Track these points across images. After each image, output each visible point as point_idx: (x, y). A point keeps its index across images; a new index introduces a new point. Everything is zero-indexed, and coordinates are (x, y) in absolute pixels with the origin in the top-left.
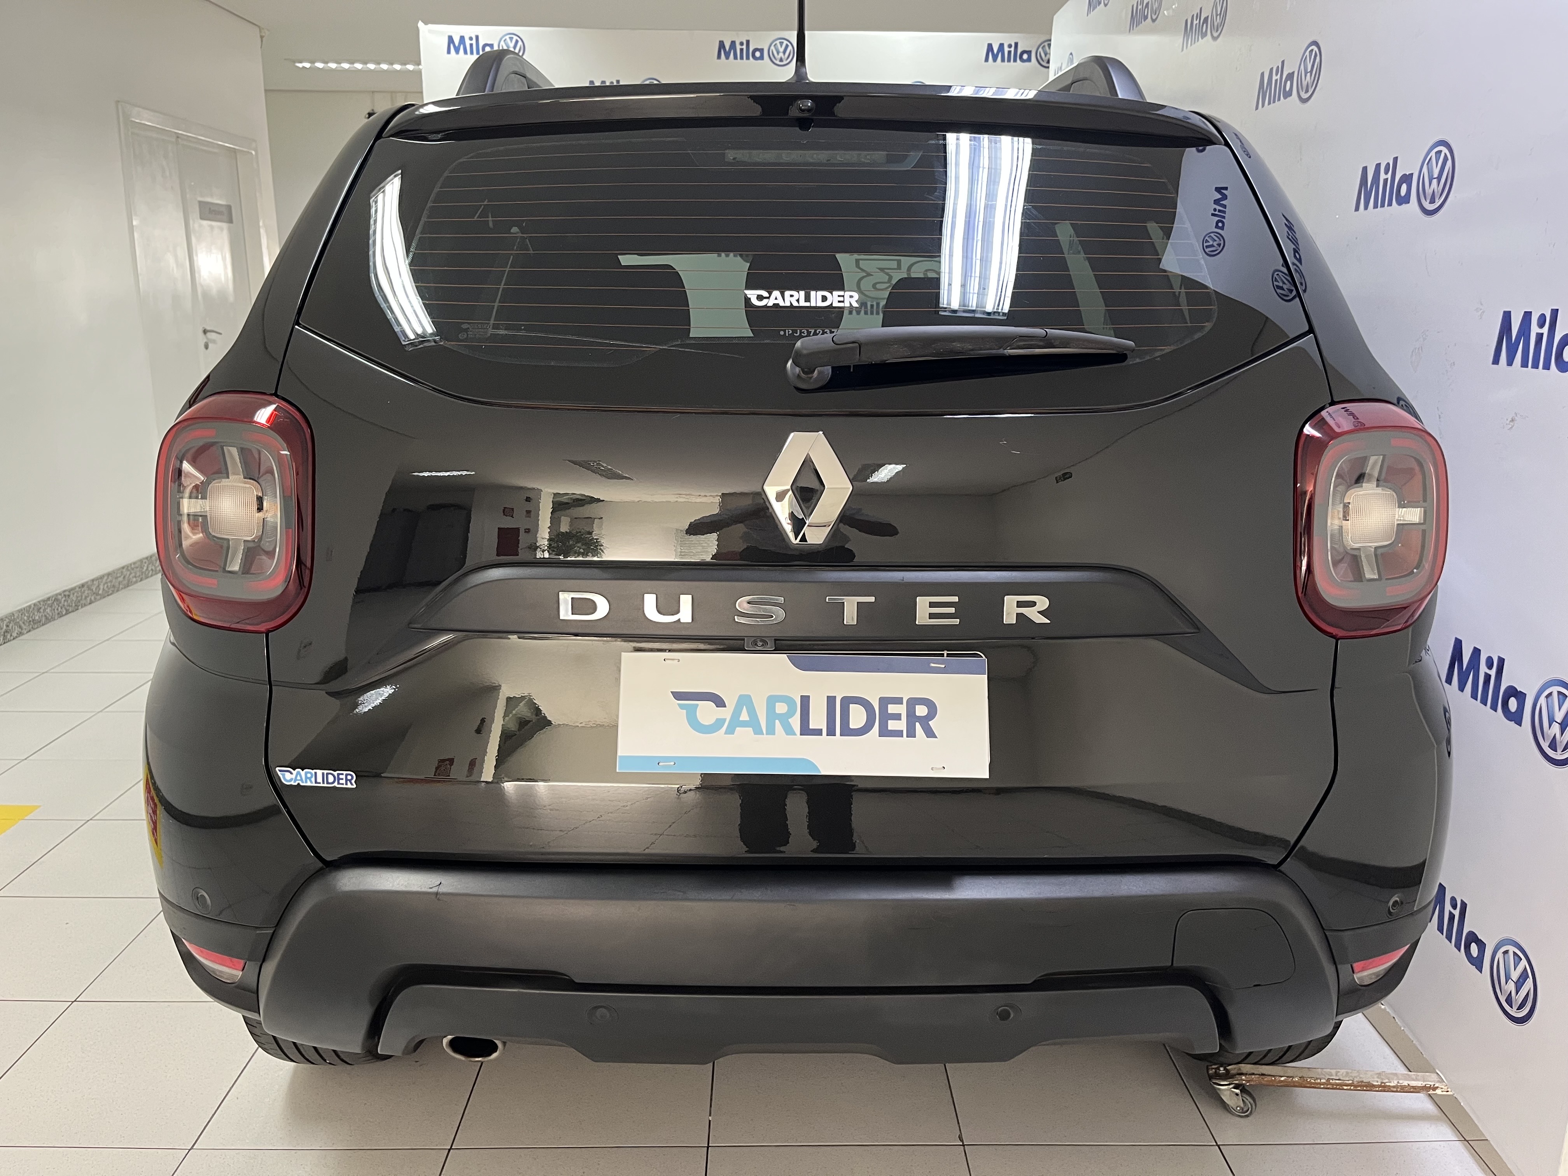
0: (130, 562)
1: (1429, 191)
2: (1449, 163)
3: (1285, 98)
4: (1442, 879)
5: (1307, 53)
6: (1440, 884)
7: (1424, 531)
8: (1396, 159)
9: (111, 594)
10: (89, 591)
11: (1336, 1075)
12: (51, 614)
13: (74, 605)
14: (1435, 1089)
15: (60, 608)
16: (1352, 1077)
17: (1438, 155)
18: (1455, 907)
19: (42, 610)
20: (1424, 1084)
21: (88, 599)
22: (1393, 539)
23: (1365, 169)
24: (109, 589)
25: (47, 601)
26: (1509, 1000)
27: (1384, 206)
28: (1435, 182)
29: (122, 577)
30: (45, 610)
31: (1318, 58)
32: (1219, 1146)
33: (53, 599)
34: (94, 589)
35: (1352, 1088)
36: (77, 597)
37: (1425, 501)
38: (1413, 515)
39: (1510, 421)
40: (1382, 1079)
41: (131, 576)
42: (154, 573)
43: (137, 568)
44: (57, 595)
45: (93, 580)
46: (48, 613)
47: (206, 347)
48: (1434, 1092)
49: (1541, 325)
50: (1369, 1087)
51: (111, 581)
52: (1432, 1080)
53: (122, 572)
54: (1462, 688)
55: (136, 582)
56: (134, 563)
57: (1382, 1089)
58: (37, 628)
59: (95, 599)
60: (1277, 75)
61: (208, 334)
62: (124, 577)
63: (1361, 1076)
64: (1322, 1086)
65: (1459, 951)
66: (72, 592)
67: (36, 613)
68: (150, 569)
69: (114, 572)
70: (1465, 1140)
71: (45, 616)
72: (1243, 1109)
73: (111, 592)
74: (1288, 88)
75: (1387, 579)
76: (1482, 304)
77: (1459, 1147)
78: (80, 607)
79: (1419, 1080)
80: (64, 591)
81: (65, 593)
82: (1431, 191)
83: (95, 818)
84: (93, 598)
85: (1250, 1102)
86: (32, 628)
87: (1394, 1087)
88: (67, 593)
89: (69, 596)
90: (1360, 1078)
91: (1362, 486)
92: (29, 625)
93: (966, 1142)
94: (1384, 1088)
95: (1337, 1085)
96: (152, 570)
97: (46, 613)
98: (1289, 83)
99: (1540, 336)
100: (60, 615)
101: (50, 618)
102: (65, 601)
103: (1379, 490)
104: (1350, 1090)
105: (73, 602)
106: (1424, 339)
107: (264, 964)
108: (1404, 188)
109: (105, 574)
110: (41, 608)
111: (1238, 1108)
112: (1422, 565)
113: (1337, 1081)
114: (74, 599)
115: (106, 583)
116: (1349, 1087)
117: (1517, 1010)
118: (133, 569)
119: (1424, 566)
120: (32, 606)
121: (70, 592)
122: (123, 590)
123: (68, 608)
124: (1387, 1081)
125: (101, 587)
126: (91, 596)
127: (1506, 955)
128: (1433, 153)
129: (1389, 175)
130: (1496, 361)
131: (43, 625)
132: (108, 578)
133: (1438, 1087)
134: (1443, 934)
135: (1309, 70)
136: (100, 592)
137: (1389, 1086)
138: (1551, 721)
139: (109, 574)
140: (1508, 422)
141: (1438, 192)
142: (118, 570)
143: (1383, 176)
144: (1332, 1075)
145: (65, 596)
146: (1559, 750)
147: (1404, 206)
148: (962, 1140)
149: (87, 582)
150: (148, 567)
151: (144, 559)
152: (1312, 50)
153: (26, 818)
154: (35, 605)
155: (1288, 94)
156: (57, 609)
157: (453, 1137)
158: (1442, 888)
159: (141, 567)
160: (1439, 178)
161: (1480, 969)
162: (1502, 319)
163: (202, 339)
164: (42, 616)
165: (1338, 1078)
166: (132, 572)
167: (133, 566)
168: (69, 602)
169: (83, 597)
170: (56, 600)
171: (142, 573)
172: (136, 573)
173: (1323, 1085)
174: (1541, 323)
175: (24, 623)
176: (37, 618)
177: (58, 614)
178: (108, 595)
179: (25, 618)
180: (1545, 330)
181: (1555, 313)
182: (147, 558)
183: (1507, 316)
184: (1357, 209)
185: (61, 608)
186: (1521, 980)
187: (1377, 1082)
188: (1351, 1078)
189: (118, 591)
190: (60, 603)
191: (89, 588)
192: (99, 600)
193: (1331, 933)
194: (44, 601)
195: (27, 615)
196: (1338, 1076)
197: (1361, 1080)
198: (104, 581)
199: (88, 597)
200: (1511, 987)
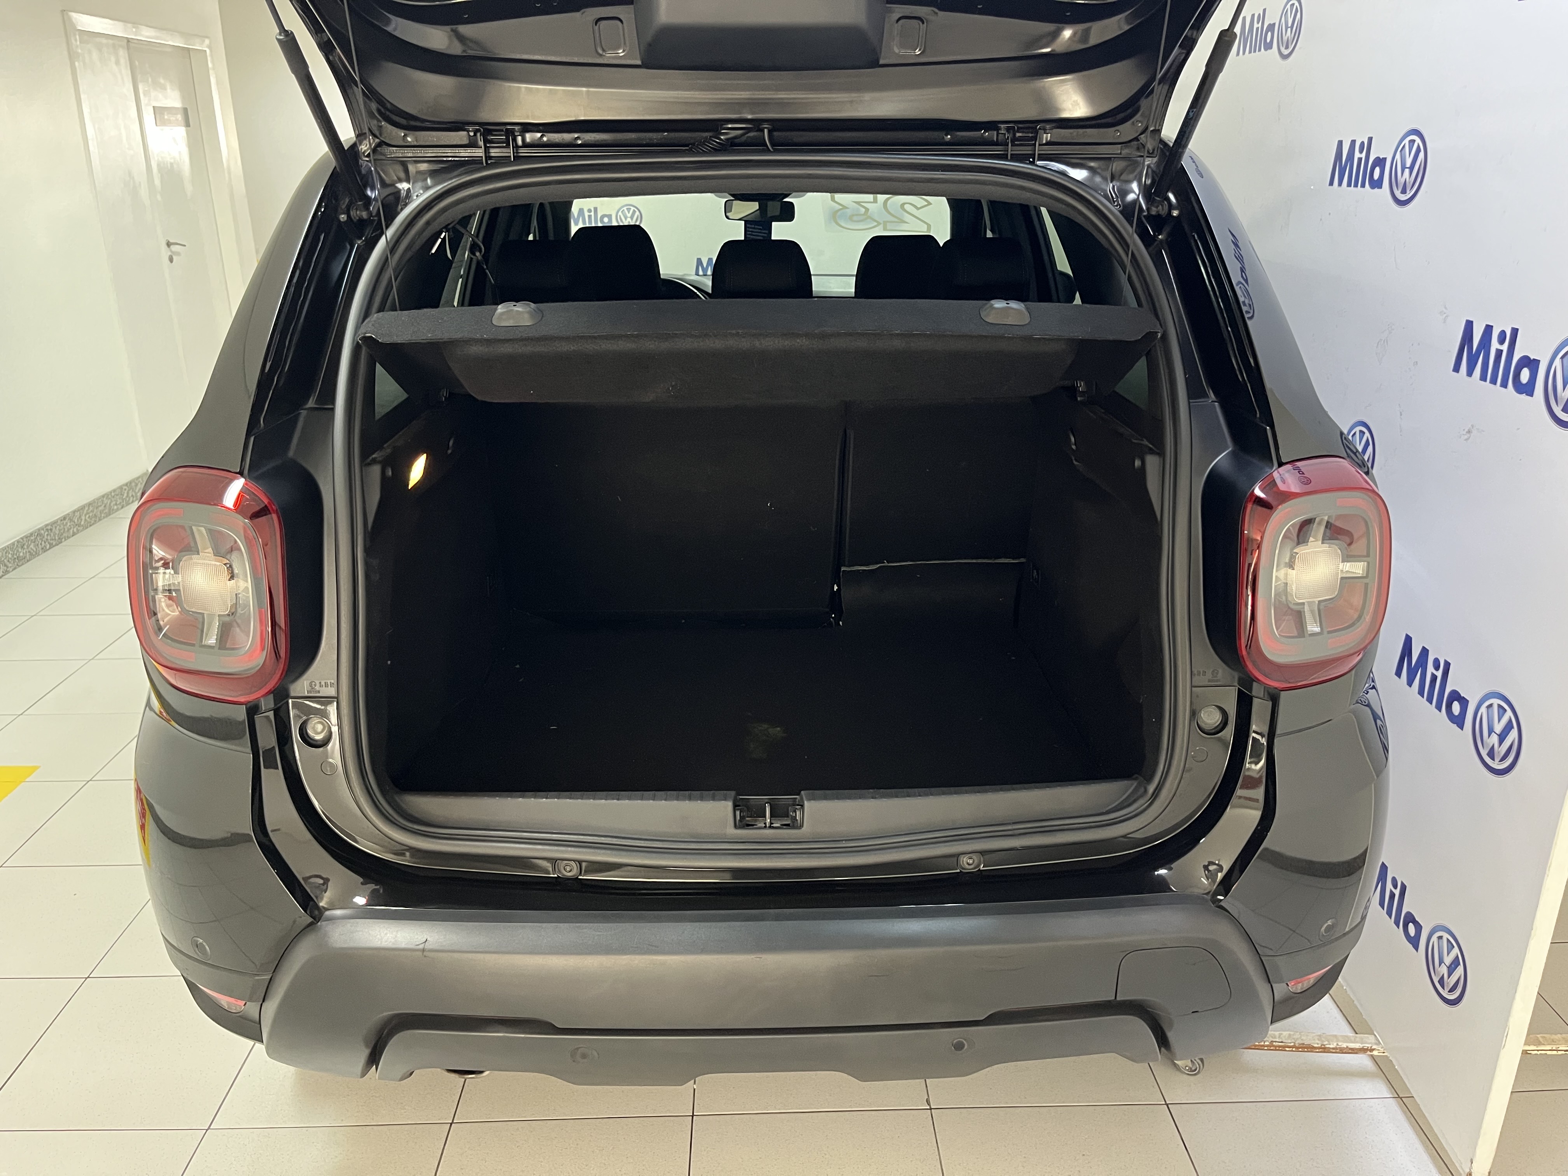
0: (109, 490)
1: (1401, 181)
2: (1422, 155)
3: (1266, 49)
4: (1384, 858)
5: (1288, 6)
6: (1383, 863)
7: (1366, 585)
8: (1370, 139)
9: (93, 524)
10: (72, 523)
11: (1279, 1037)
12: (35, 550)
13: (57, 538)
14: (1372, 1050)
15: (43, 542)
16: (1294, 1039)
17: (1411, 144)
18: (1395, 887)
19: (25, 547)
20: (1361, 1046)
21: (71, 531)
22: (1336, 593)
23: (1340, 143)
24: (91, 519)
25: (30, 537)
26: (1441, 981)
27: (1357, 186)
28: (1407, 171)
29: (104, 505)
30: (28, 547)
31: (1299, 14)
32: (1167, 1105)
33: (36, 534)
34: (76, 521)
35: (1294, 1049)
36: (60, 530)
37: (1368, 555)
38: (1357, 568)
39: (1467, 432)
40: (1323, 1041)
41: (112, 504)
42: (135, 499)
43: (117, 495)
44: (39, 530)
45: (74, 512)
46: (31, 549)
47: (171, 260)
48: (1371, 1053)
49: (1502, 341)
50: (1310, 1049)
51: (92, 511)
52: (1370, 1041)
53: (103, 501)
54: (1410, 683)
55: (118, 510)
56: (114, 491)
57: (1323, 1050)
58: (23, 564)
59: (78, 530)
60: (1258, 23)
61: (172, 247)
62: (105, 506)
63: (1303, 1038)
64: (1266, 1048)
65: (1398, 928)
66: (54, 526)
67: (20, 550)
68: (130, 495)
69: (94, 501)
70: (1399, 1097)
71: (29, 552)
72: (1191, 1069)
73: (92, 522)
74: (1268, 40)
75: (1329, 632)
76: (1446, 308)
77: (1393, 1104)
78: (63, 540)
79: (1357, 1042)
80: (47, 525)
81: (47, 528)
82: (1403, 181)
83: (93, 779)
84: (75, 530)
85: (1198, 1063)
86: (17, 565)
87: (1333, 1049)
88: (49, 527)
89: (51, 530)
90: (1302, 1040)
91: (1307, 545)
92: (14, 563)
93: (934, 1105)
94: (1325, 1050)
95: (1280, 1046)
96: (132, 496)
97: (30, 549)
98: (1269, 34)
99: (1499, 353)
100: (44, 550)
101: (34, 554)
102: (47, 535)
103: (1326, 547)
104: (1292, 1051)
105: (56, 536)
106: (1390, 333)
107: (263, 1004)
108: (1377, 171)
109: (86, 504)
110: (24, 545)
111: (1187, 1068)
112: (1363, 617)
113: (1280, 1044)
114: (57, 532)
115: (87, 513)
116: (1291, 1049)
117: (1449, 992)
118: (114, 497)
119: (1365, 618)
120: (16, 542)
121: (52, 526)
122: (105, 519)
123: (52, 542)
124: (1326, 1043)
125: (83, 518)
126: (74, 528)
127: (1440, 940)
128: (1406, 141)
129: (1363, 155)
130: (1457, 369)
131: (28, 561)
132: (89, 509)
133: (1375, 1049)
134: (1383, 909)
135: (1290, 25)
136: (82, 523)
137: (1329, 1048)
138: (1491, 731)
139: (90, 504)
140: (1465, 433)
141: (1409, 183)
142: (98, 499)
143: (1357, 155)
144: (1275, 1038)
145: (47, 530)
146: (1497, 759)
147: (1376, 190)
148: (929, 1104)
149: (68, 514)
150: (128, 493)
151: (124, 485)
152: (1293, 4)
153: (27, 780)
154: (18, 542)
155: (1269, 46)
156: (41, 544)
157: (454, 1111)
158: (1384, 868)
159: (121, 494)
160: (1411, 168)
161: (1416, 948)
162: (1465, 325)
163: (165, 253)
164: (26, 552)
165: (1280, 1041)
166: (113, 499)
167: (113, 494)
168: (52, 535)
169: (66, 530)
170: (39, 535)
171: (123, 500)
172: (116, 501)
173: (1266, 1046)
174: (1502, 339)
175: (8, 561)
176: (21, 554)
177: (42, 549)
178: (91, 526)
179: (10, 556)
180: (1505, 347)
181: (1515, 332)
182: (126, 485)
183: (1469, 325)
184: (1331, 183)
185: (45, 542)
186: (1453, 966)
187: (1318, 1044)
188: (1293, 1041)
189: (100, 520)
190: (44, 537)
191: (71, 520)
192: (81, 531)
193: (1267, 958)
194: (26, 537)
195: (11, 552)
196: (1281, 1039)
197: (1302, 1042)
198: (85, 512)
199: (71, 529)
200: (1444, 970)
